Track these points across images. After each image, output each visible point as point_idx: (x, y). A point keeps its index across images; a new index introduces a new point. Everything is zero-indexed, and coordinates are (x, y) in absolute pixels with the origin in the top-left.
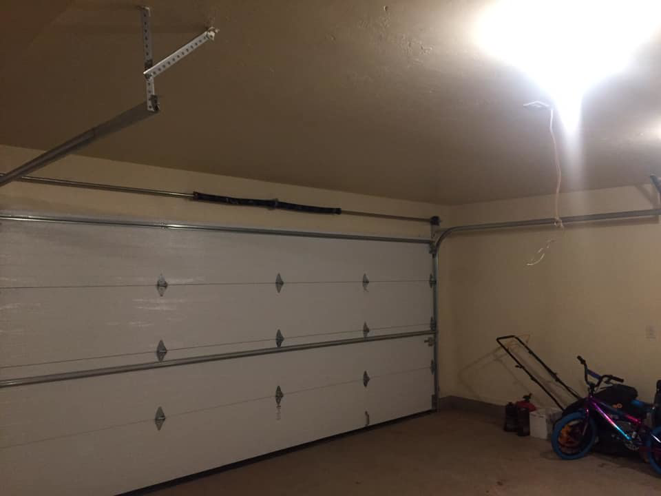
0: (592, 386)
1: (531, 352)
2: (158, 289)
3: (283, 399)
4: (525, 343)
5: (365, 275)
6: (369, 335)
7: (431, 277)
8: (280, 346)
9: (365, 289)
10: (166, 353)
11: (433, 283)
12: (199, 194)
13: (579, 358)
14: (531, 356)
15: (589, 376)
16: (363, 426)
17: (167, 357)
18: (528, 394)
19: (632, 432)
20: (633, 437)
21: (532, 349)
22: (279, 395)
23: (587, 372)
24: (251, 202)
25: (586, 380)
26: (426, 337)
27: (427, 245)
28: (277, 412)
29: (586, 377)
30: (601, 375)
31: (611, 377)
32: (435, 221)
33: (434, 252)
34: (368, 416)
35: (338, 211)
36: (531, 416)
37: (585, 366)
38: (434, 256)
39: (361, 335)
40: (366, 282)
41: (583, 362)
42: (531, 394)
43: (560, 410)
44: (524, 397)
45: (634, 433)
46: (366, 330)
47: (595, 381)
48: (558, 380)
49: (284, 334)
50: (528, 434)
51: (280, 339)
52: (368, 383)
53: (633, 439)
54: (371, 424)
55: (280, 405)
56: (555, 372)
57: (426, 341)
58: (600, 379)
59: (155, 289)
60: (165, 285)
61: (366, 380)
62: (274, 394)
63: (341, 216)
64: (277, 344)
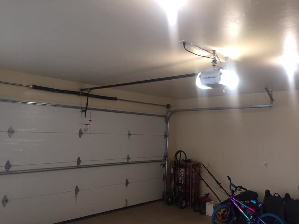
0: (233, 192)
1: (209, 172)
2: (8, 133)
3: (79, 193)
4: (207, 168)
5: (129, 131)
6: (130, 161)
7: (165, 133)
8: (79, 165)
9: (129, 138)
10: (10, 167)
11: (166, 136)
12: (35, 86)
13: (228, 177)
14: (209, 174)
15: (231, 186)
16: (124, 206)
17: (11, 169)
18: (207, 193)
19: (251, 216)
20: (251, 219)
21: (210, 171)
22: (77, 190)
23: (231, 184)
24: (66, 92)
25: (230, 188)
26: (161, 163)
27: (164, 118)
28: (75, 198)
29: (230, 187)
30: (237, 186)
31: (241, 188)
32: (168, 106)
33: (167, 121)
34: (127, 201)
35: (115, 99)
36: (206, 204)
37: (230, 181)
38: (167, 124)
39: (126, 161)
40: (129, 135)
41: (229, 179)
42: (209, 193)
43: (220, 203)
44: (205, 195)
45: (252, 217)
46: (128, 158)
47: (234, 189)
48: (221, 187)
49: (81, 159)
50: (205, 213)
51: (79, 161)
52: (128, 185)
53: (251, 220)
54: (127, 206)
55: (77, 195)
56: (220, 183)
57: (161, 165)
58: (236, 188)
59: (6, 133)
60: (13, 132)
61: (127, 183)
62: (74, 190)
63: (118, 101)
64: (78, 164)
